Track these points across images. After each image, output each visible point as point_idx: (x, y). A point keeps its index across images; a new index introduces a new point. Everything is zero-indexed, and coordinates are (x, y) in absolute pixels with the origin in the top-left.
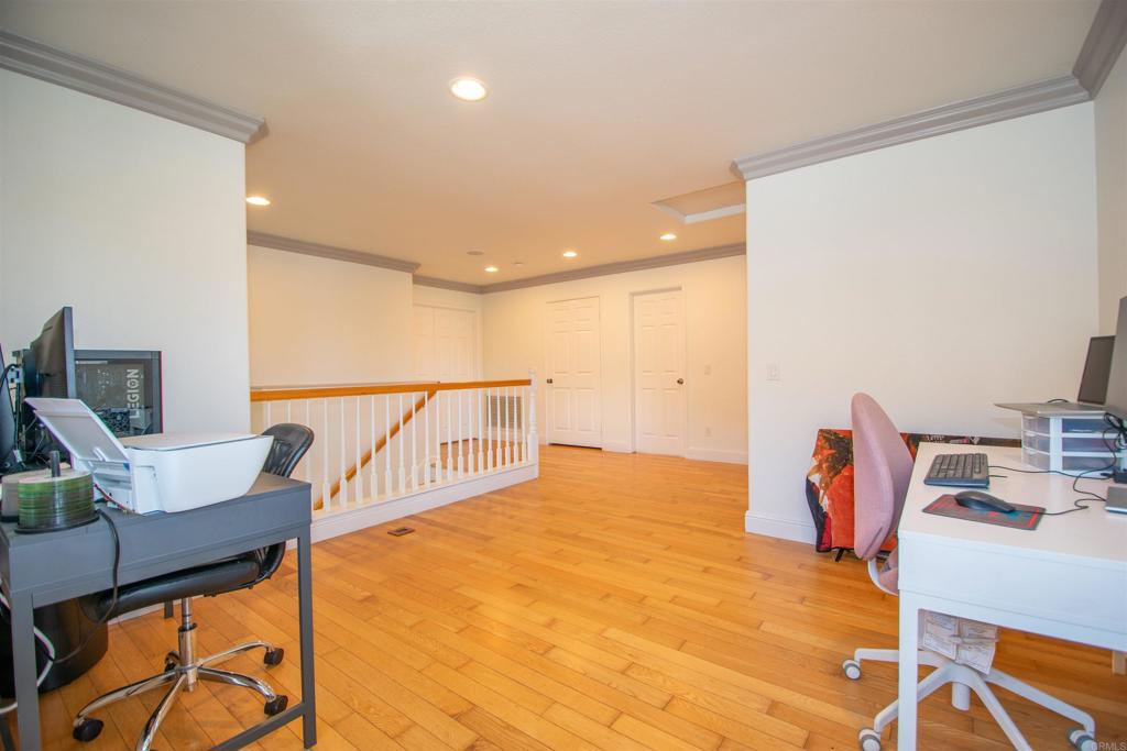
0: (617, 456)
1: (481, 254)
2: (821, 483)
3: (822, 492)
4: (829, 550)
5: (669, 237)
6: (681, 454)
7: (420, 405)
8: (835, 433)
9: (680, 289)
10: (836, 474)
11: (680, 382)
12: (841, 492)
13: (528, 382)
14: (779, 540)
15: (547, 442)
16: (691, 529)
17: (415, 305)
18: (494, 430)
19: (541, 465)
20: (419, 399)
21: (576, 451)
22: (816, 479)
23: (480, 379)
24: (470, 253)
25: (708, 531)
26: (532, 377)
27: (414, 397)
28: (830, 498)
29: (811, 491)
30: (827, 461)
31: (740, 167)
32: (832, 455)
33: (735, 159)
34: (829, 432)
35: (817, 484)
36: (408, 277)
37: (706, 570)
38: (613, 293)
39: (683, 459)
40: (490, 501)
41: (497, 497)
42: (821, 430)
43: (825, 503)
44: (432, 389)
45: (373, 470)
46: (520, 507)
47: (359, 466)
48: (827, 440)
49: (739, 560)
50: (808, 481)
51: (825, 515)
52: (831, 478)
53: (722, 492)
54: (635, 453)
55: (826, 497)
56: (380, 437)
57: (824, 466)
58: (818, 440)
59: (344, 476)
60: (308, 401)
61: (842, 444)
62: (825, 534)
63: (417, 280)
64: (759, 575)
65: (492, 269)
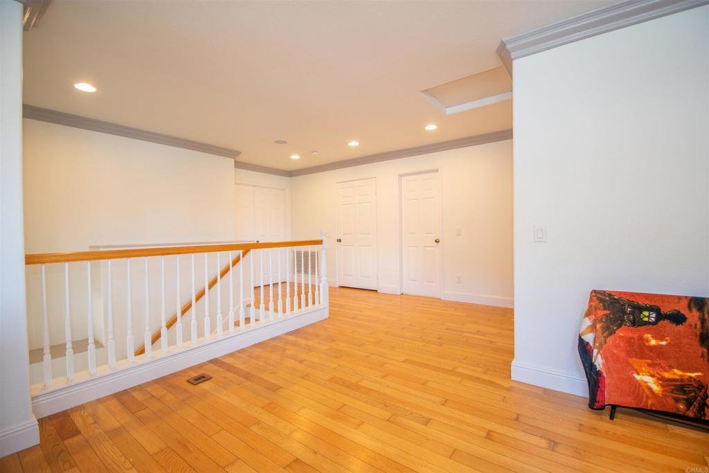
0: (389, 296)
1: (285, 142)
2: (595, 341)
3: (595, 351)
4: (602, 408)
5: (431, 127)
6: (438, 296)
7: (236, 261)
8: (610, 295)
9: (437, 171)
10: (610, 334)
11: (437, 241)
12: (615, 351)
13: (320, 242)
14: (545, 390)
15: (337, 286)
16: (461, 375)
17: (236, 184)
18: (299, 276)
19: (331, 305)
20: (235, 257)
21: (359, 293)
22: (589, 338)
23: (289, 239)
24: (276, 142)
25: (477, 379)
26: (323, 238)
27: (231, 255)
28: (605, 358)
29: (584, 350)
30: (601, 321)
31: (508, 47)
32: (606, 315)
33: (504, 40)
34: (603, 293)
35: (591, 344)
36: (230, 162)
37: (489, 435)
38: (386, 176)
39: (440, 299)
40: (286, 342)
41: (292, 338)
42: (595, 291)
43: (599, 362)
44: (246, 248)
45: (194, 317)
46: (309, 349)
47: (179, 315)
48: (601, 300)
49: (517, 419)
50: (581, 341)
51: (599, 374)
52: (605, 338)
53: (478, 332)
54: (402, 294)
55: (599, 356)
56: (199, 289)
57: (598, 326)
58: (591, 300)
59: (164, 325)
60: (146, 259)
61: (617, 305)
62: (599, 393)
63: (238, 165)
64: (544, 443)
65: (295, 157)
